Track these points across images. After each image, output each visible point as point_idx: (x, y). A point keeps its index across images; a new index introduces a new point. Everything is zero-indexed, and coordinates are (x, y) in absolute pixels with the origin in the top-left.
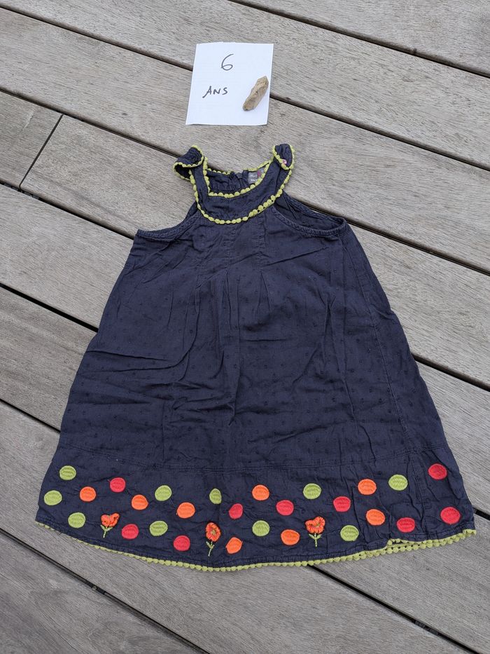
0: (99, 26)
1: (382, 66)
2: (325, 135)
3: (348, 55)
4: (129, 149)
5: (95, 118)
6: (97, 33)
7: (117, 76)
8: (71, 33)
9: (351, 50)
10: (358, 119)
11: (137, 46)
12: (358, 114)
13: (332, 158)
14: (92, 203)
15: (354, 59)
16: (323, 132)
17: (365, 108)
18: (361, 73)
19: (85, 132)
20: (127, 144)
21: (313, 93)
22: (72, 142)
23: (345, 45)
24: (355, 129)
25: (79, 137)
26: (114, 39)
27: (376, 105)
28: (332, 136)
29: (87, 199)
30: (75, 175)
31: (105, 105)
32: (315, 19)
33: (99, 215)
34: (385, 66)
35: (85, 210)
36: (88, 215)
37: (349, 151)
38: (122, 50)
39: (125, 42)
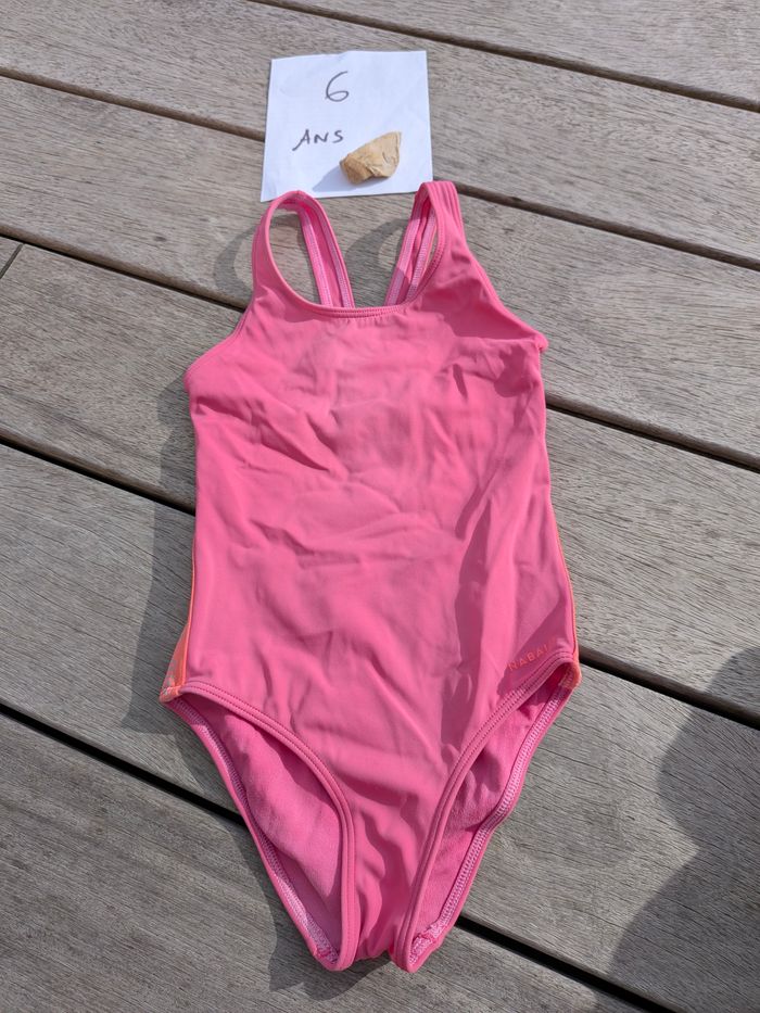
0: (106, 78)
1: (703, 133)
2: (608, 266)
3: (629, 116)
4: (171, 308)
5: (93, 248)
6: (102, 89)
7: (142, 165)
8: (48, 90)
9: (633, 107)
10: (675, 235)
11: (184, 109)
12: (671, 223)
13: (631, 313)
14: (83, 429)
15: (642, 122)
16: (603, 261)
17: (683, 213)
18: (663, 147)
19: (71, 278)
20: (168, 300)
21: (567, 188)
22: (41, 299)
23: (620, 97)
24: (671, 253)
25: (56, 289)
26: (139, 99)
27: (707, 205)
28: (624, 269)
29: (71, 421)
30: (45, 368)
31: (118, 223)
32: (551, 54)
33: (98, 457)
34: (708, 133)
35: (66, 446)
36: (74, 458)
37: (666, 298)
38: (155, 118)
39: (160, 102)
